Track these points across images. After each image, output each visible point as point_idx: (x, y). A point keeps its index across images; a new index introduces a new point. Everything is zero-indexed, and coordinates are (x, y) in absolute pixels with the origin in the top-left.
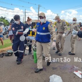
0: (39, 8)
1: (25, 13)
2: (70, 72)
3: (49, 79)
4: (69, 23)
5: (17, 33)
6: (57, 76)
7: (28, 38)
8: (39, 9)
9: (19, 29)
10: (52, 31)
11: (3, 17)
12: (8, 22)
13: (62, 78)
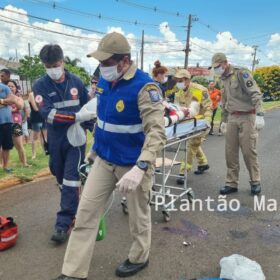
0: (189, 27)
1: (143, 43)
3: (219, 269)
6: (247, 260)
8: (188, 31)
9: (61, 100)
11: (72, 59)
12: (86, 76)
13: (263, 269)
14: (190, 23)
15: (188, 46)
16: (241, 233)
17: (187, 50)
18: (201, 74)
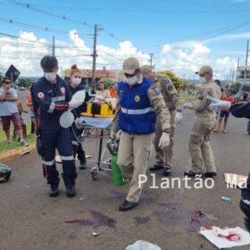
0: (95, 35)
1: (54, 47)
2: (188, 231)
4: (186, 82)
5: (52, 106)
7: (81, 122)
8: (95, 38)
10: (159, 104)
14: (96, 32)
15: (95, 52)
16: (145, 219)
17: (94, 55)
18: (107, 77)
